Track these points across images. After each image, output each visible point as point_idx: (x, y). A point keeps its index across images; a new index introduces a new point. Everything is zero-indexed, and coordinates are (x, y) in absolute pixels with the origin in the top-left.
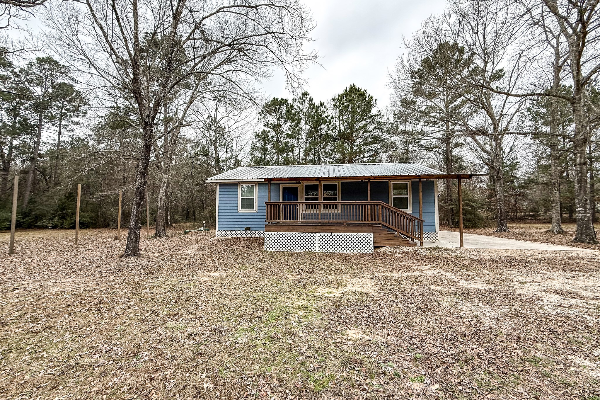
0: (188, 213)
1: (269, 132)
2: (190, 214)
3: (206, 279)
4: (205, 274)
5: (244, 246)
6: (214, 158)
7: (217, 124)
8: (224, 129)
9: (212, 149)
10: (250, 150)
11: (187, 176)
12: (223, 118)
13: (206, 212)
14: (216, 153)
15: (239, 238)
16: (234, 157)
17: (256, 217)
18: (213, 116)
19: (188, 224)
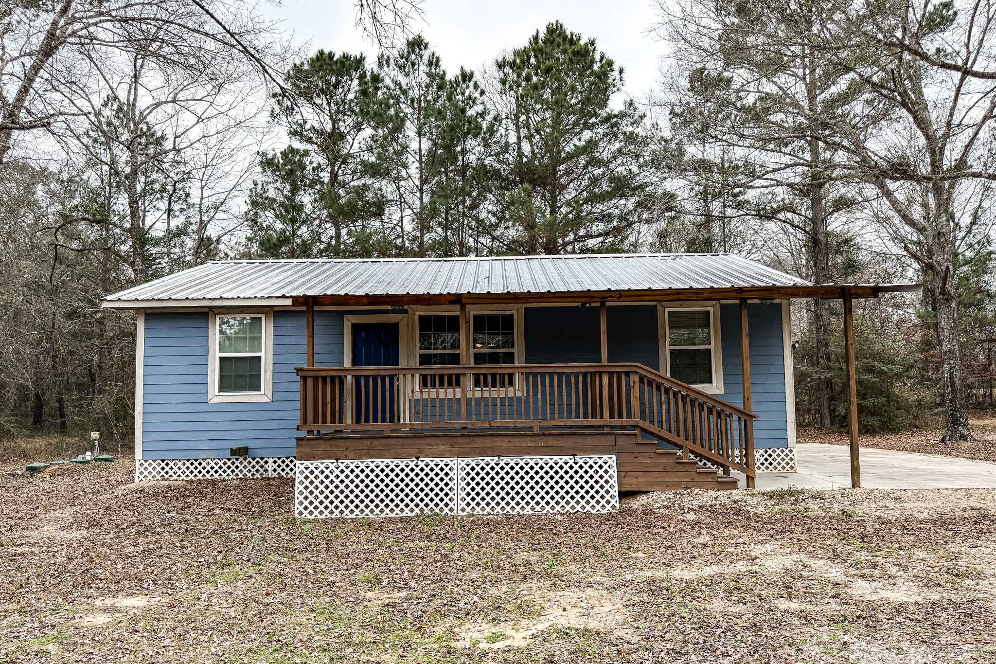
0: (39, 405)
1: (306, 153)
2: (46, 410)
3: (102, 619)
4: (98, 603)
5: (228, 505)
6: (129, 230)
7: (136, 125)
8: (159, 141)
9: (121, 203)
10: (245, 208)
11: (34, 287)
12: (157, 105)
13: (102, 404)
14: (134, 214)
15: (214, 483)
16: (194, 227)
17: (268, 415)
18: (123, 99)
19: (40, 442)
